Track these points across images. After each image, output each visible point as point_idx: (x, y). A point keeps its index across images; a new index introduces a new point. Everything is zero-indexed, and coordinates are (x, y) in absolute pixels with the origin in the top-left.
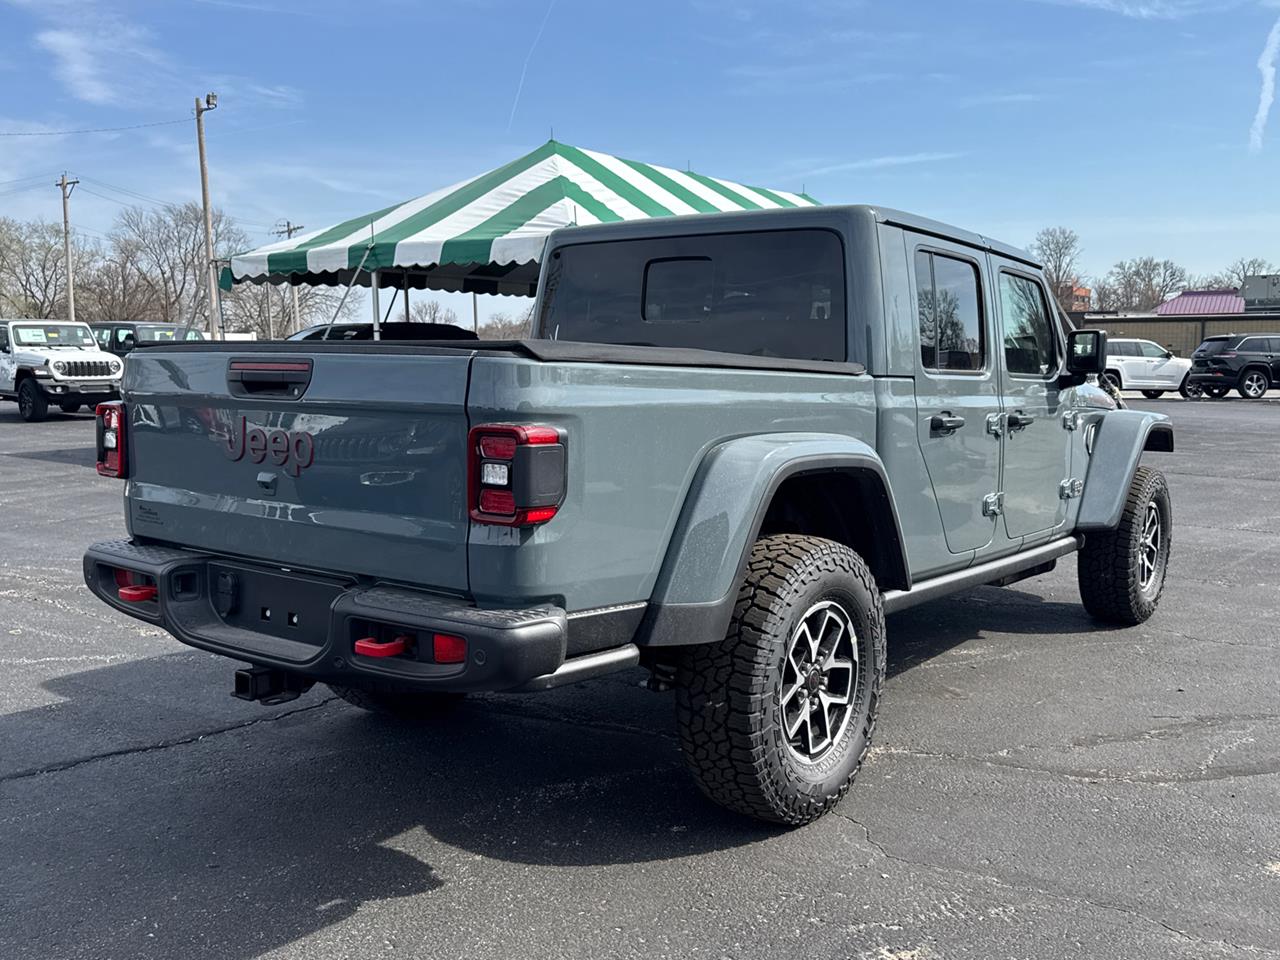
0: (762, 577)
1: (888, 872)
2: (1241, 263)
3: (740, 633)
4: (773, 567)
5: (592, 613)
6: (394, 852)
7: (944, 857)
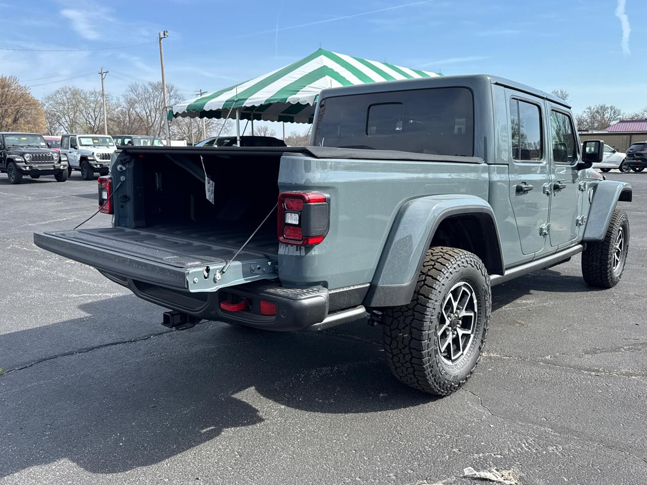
0: (429, 270)
1: (493, 424)
3: (418, 299)
4: (435, 264)
5: (342, 290)
6: (242, 401)
7: (522, 416)
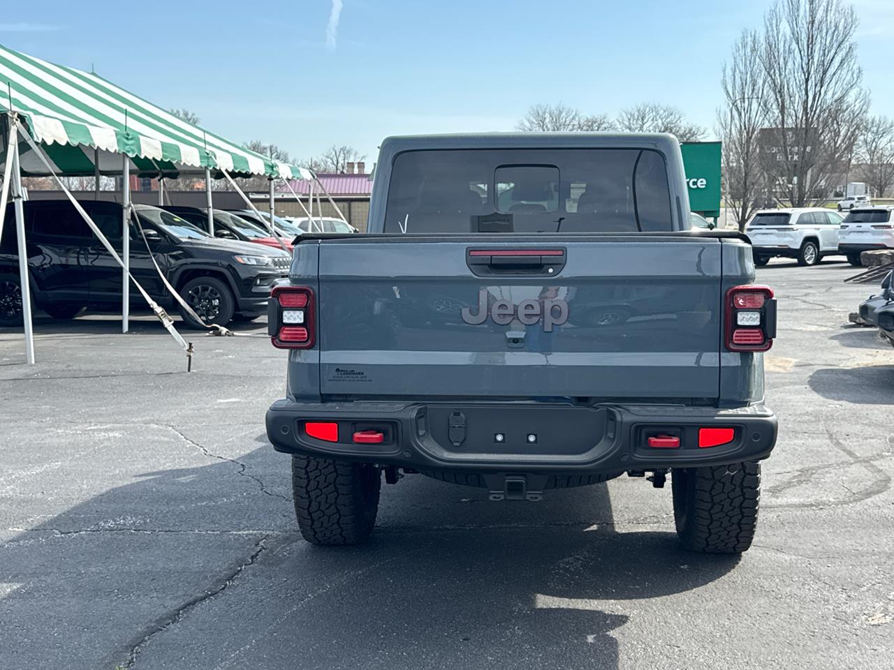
2: (334, 149)
